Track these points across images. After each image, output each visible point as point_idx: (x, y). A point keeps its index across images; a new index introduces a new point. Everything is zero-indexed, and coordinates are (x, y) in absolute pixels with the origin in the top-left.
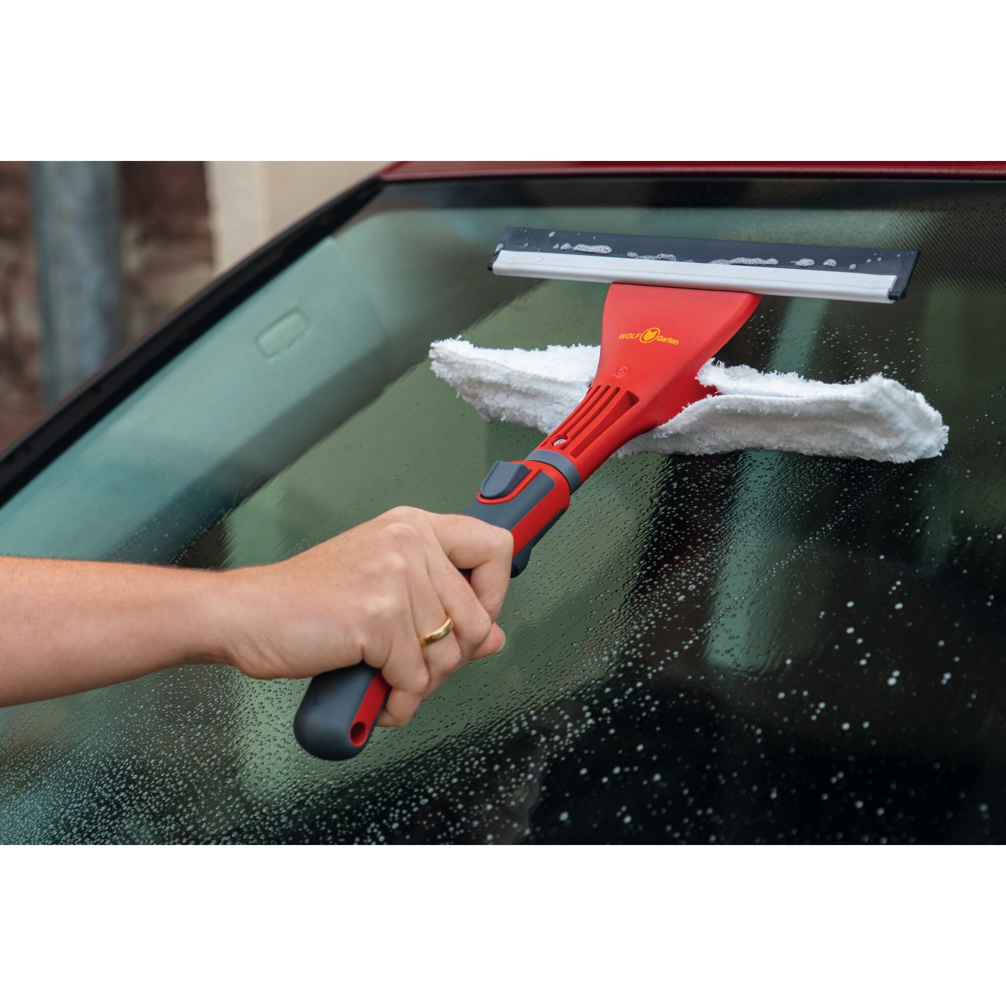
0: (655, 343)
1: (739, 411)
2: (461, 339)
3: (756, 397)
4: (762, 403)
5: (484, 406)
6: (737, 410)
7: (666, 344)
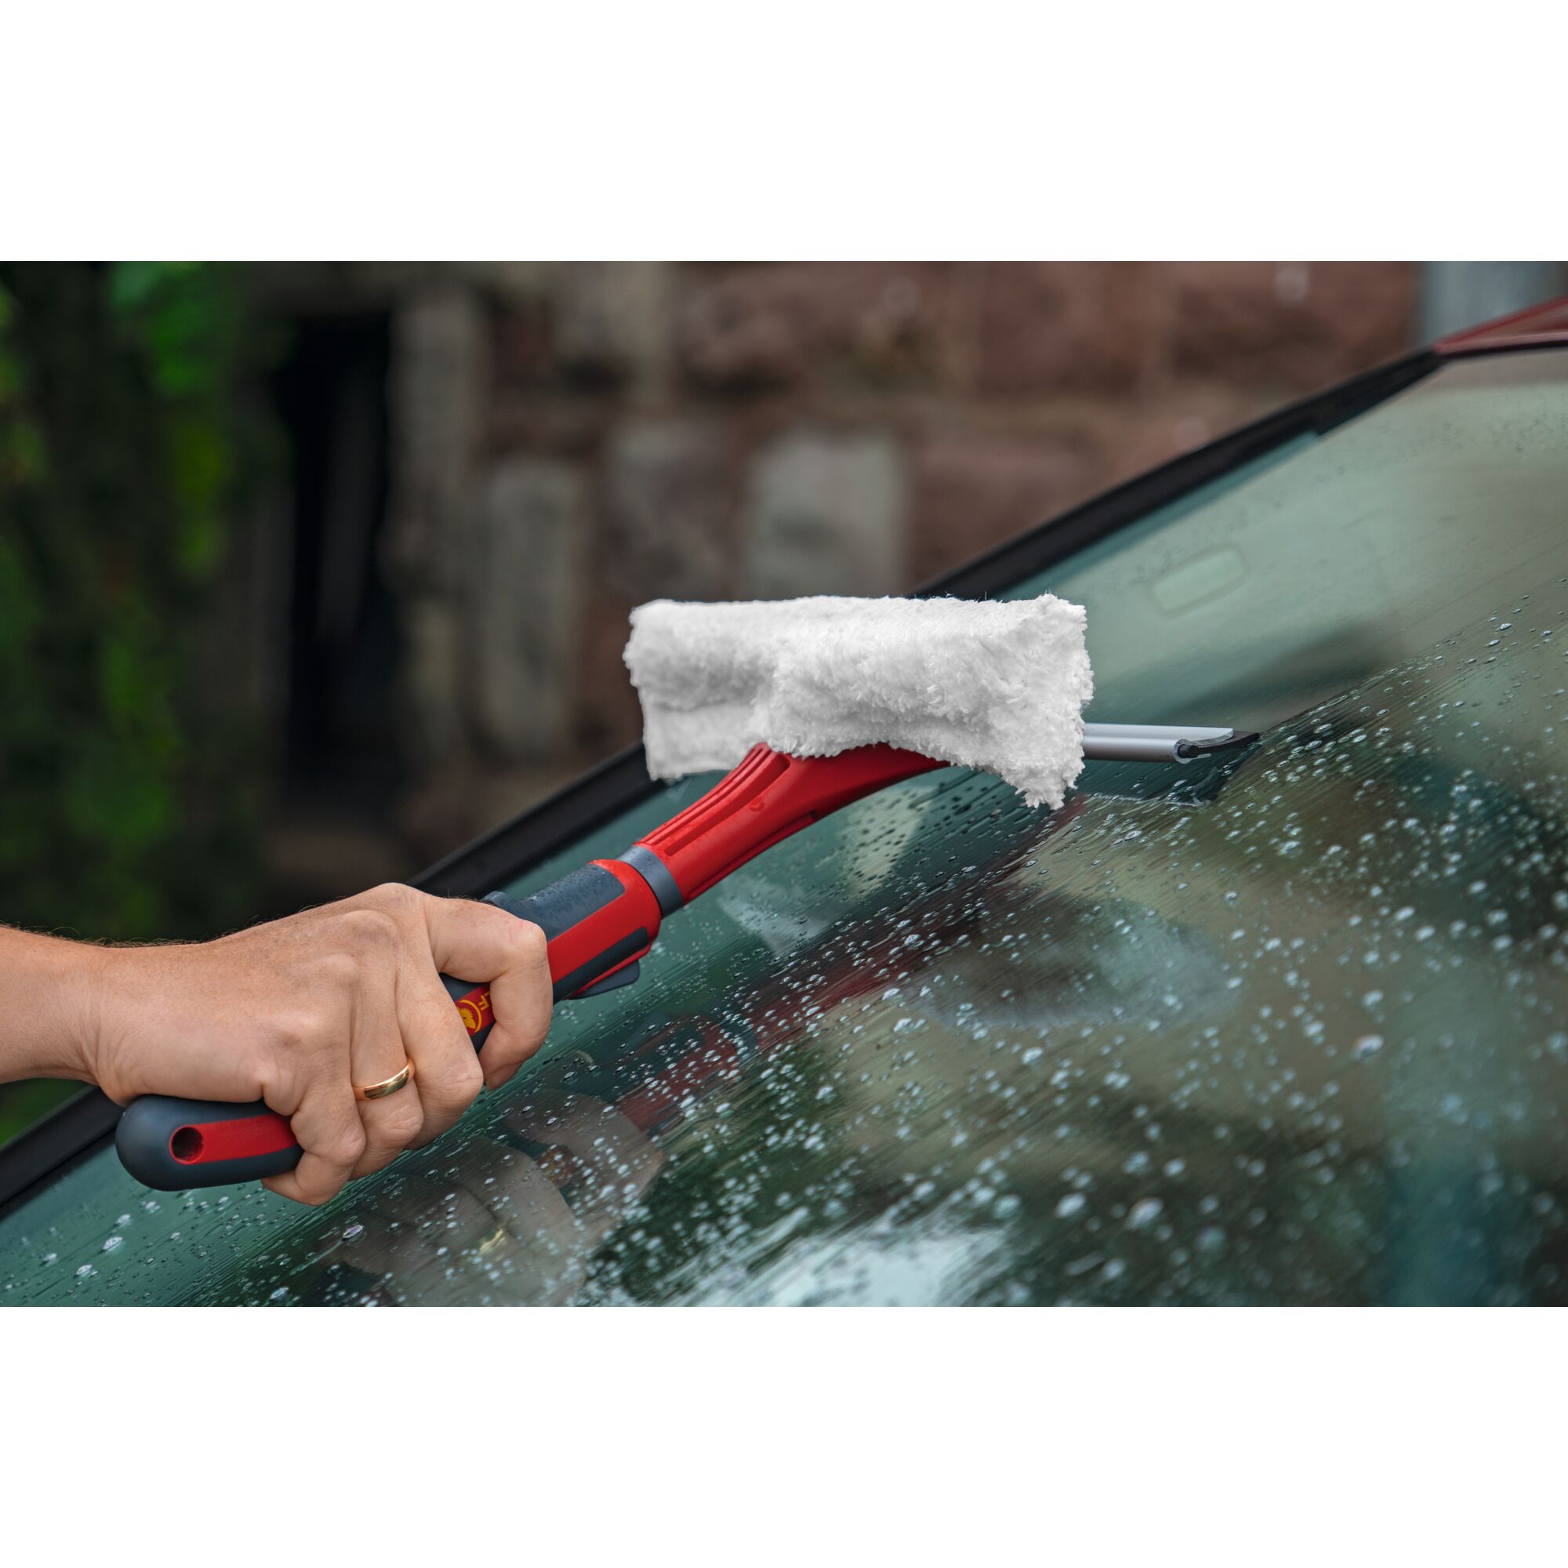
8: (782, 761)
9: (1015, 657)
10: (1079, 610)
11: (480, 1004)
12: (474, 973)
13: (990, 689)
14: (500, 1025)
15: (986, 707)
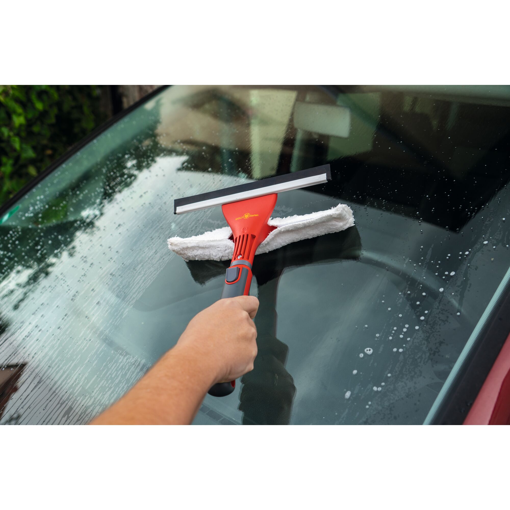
0: (250, 218)
1: (290, 230)
2: (177, 237)
3: (297, 223)
4: (300, 224)
5: (188, 257)
6: (289, 229)
7: (254, 217)
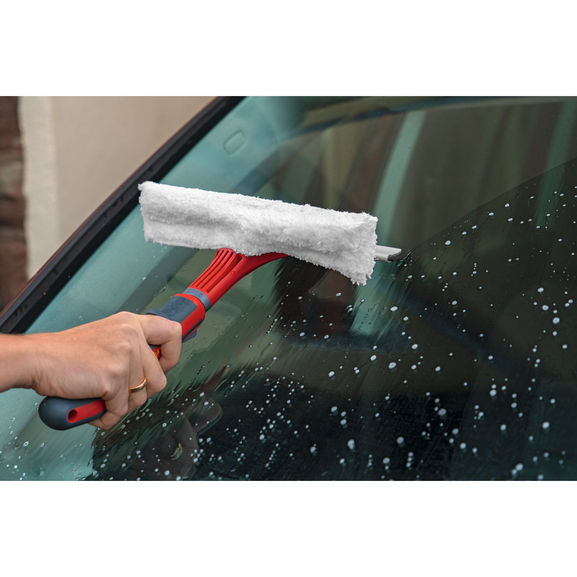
8: (239, 257)
9: (356, 236)
10: (375, 219)
11: (157, 352)
12: (156, 342)
13: (346, 246)
14: (165, 358)
15: (341, 251)
